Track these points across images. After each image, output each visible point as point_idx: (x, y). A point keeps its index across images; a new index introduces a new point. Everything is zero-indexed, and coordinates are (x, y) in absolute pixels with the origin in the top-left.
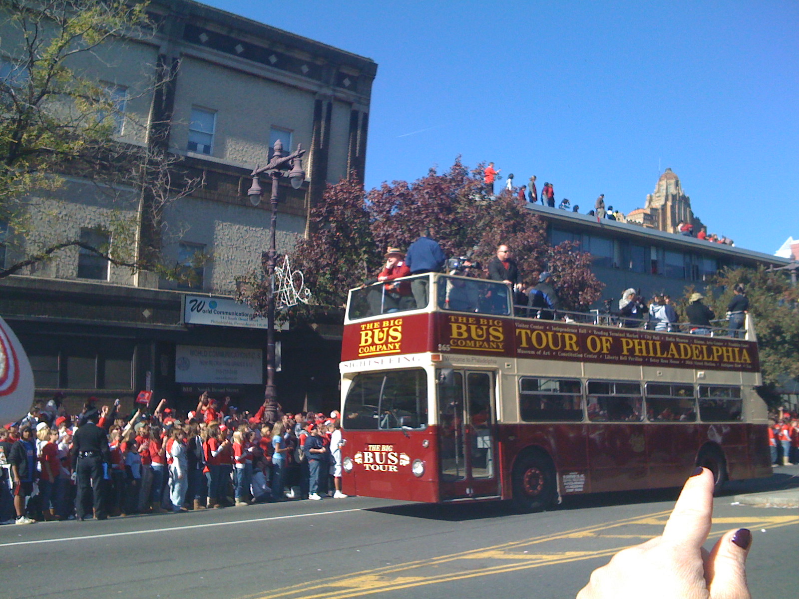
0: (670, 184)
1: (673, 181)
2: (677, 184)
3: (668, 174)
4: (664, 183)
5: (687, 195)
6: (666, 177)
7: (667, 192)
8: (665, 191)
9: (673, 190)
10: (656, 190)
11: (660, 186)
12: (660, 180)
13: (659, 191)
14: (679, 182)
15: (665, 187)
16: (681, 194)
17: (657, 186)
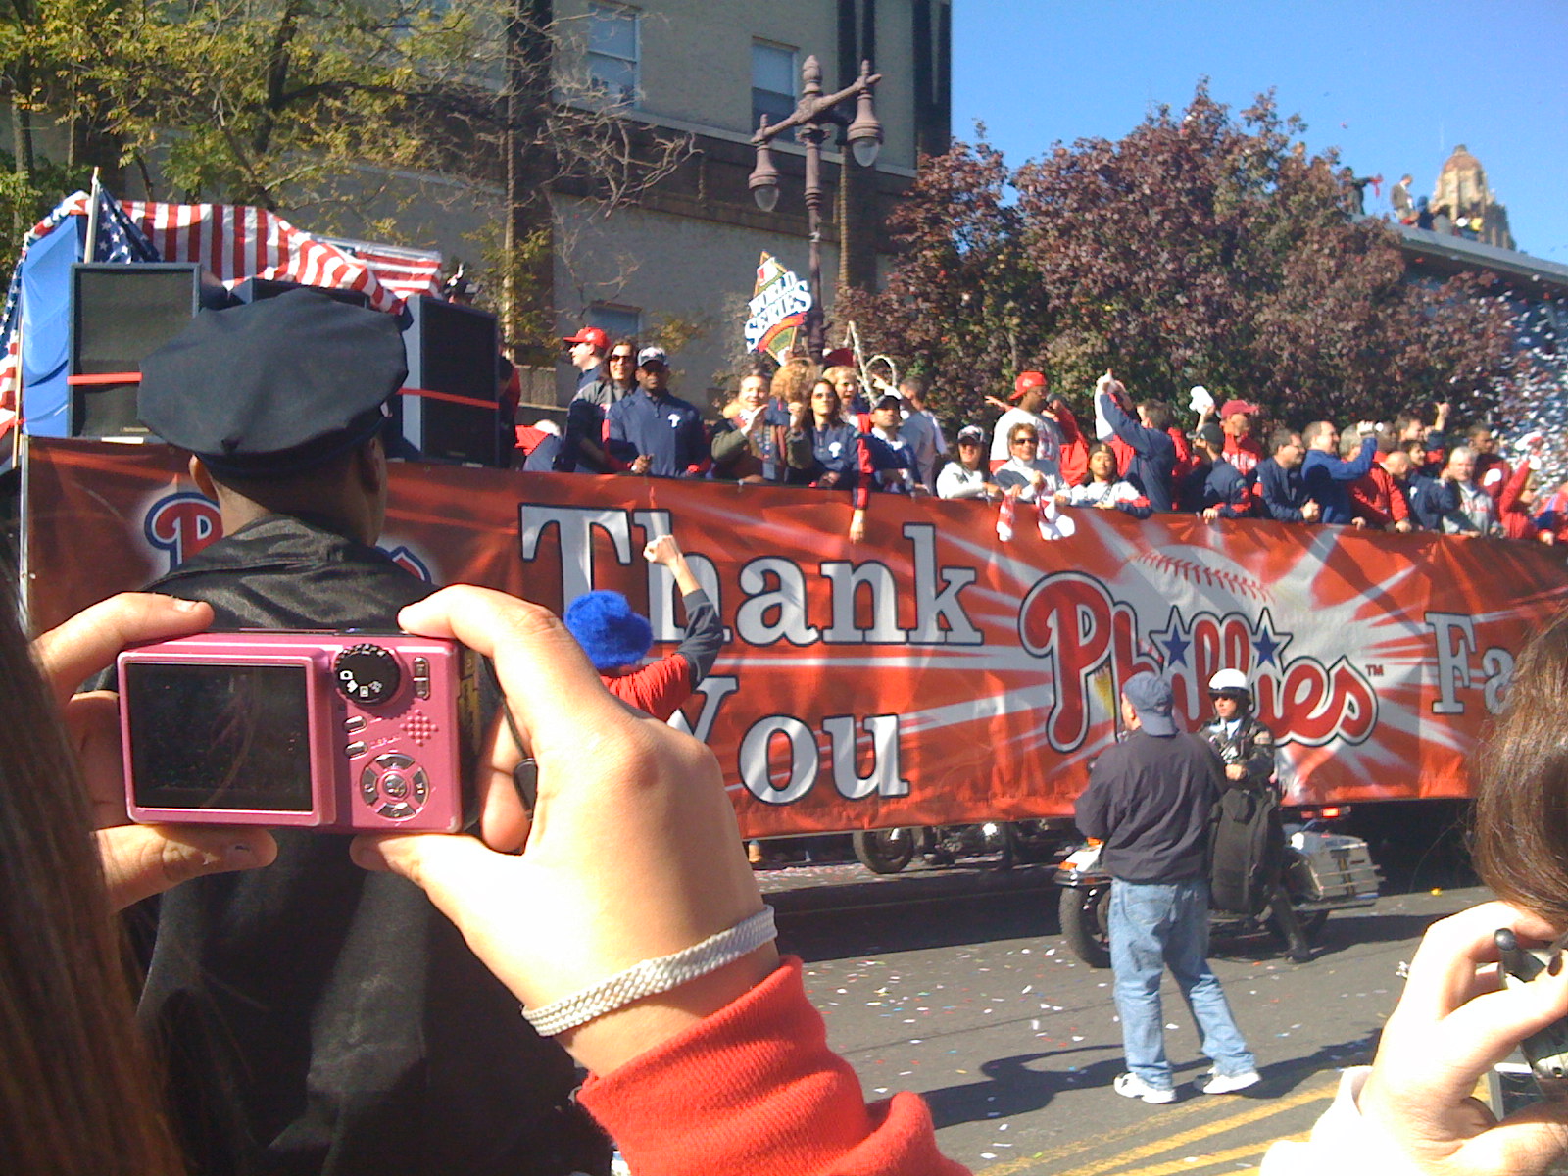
0: (1466, 180)
1: (1471, 173)
2: (1479, 180)
3: (1460, 157)
4: (1452, 177)
5: (1501, 203)
6: (1456, 165)
7: (1460, 197)
8: (1455, 196)
9: (1471, 193)
10: (1436, 193)
11: (1444, 184)
12: (1445, 172)
13: (1442, 196)
14: (1485, 175)
15: (1453, 186)
16: (1489, 202)
17: (1438, 185)
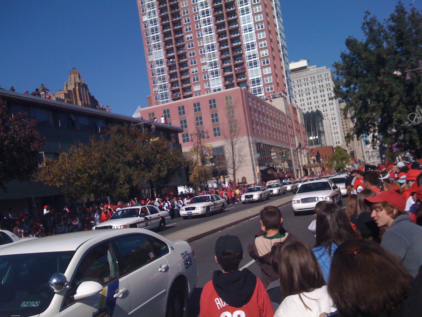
1: (77, 75)
3: (74, 71)
5: (86, 84)
7: (75, 81)
9: (78, 80)
12: (70, 75)
13: (70, 81)
14: (81, 76)
17: (69, 78)
